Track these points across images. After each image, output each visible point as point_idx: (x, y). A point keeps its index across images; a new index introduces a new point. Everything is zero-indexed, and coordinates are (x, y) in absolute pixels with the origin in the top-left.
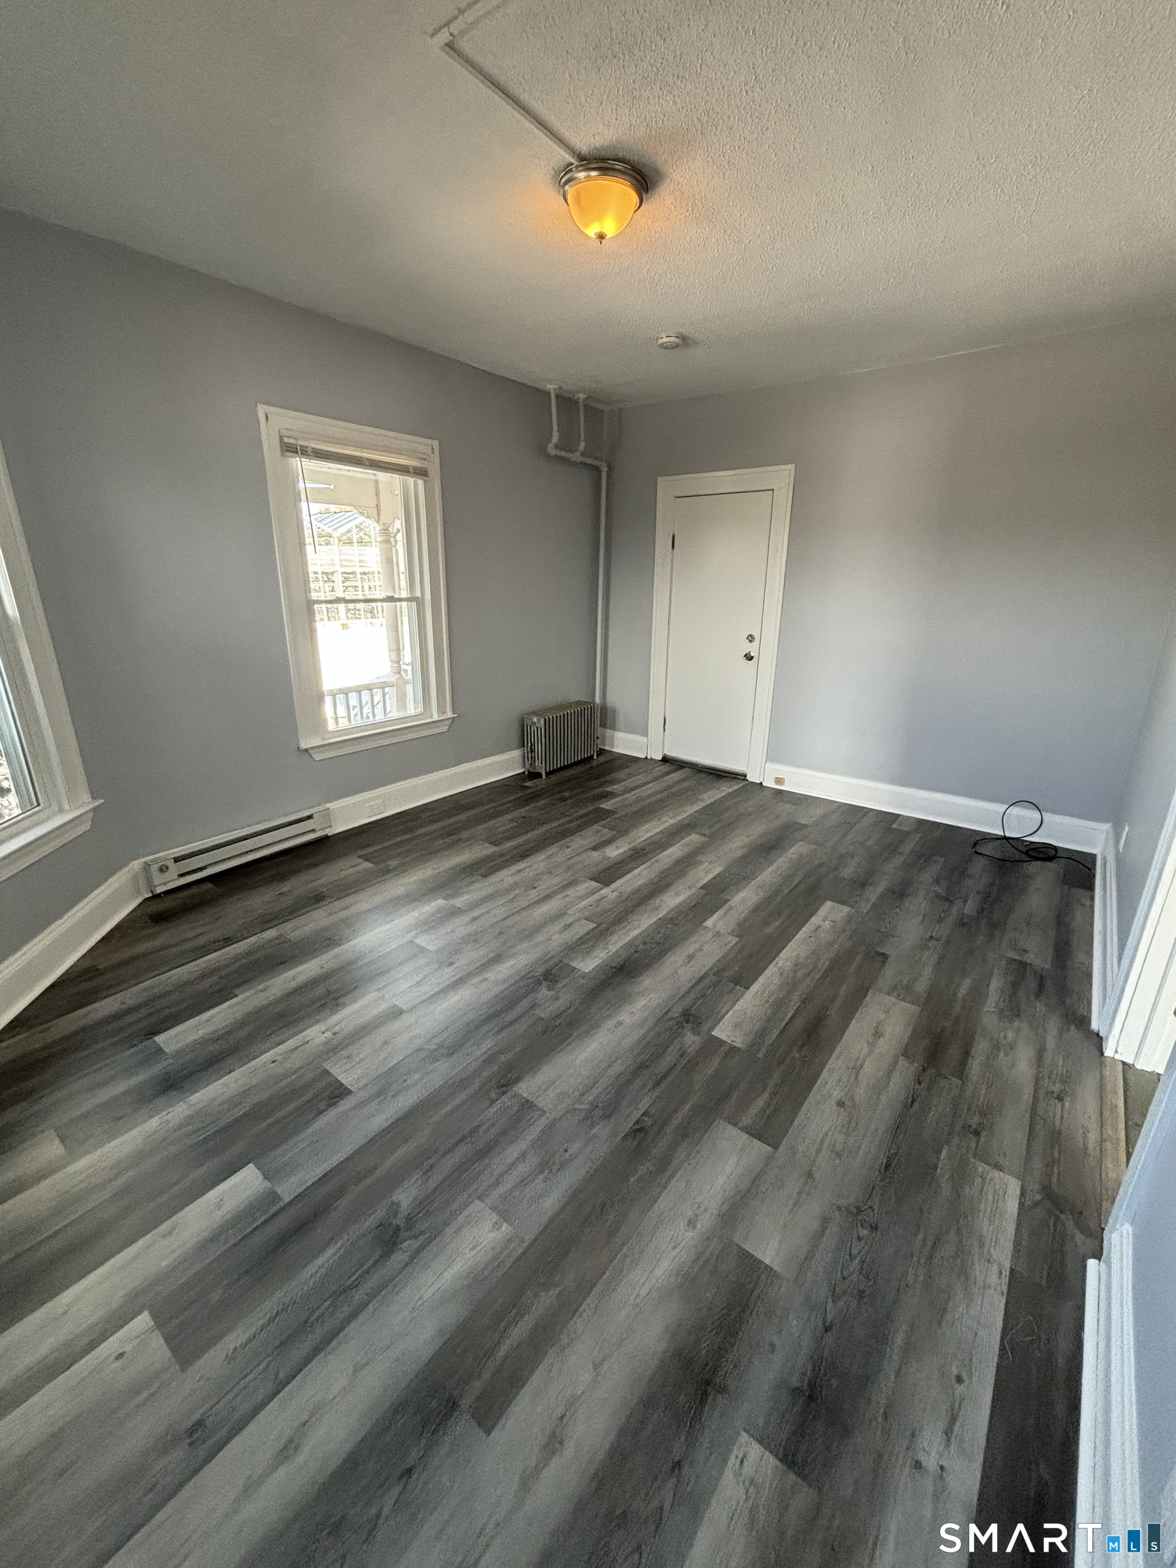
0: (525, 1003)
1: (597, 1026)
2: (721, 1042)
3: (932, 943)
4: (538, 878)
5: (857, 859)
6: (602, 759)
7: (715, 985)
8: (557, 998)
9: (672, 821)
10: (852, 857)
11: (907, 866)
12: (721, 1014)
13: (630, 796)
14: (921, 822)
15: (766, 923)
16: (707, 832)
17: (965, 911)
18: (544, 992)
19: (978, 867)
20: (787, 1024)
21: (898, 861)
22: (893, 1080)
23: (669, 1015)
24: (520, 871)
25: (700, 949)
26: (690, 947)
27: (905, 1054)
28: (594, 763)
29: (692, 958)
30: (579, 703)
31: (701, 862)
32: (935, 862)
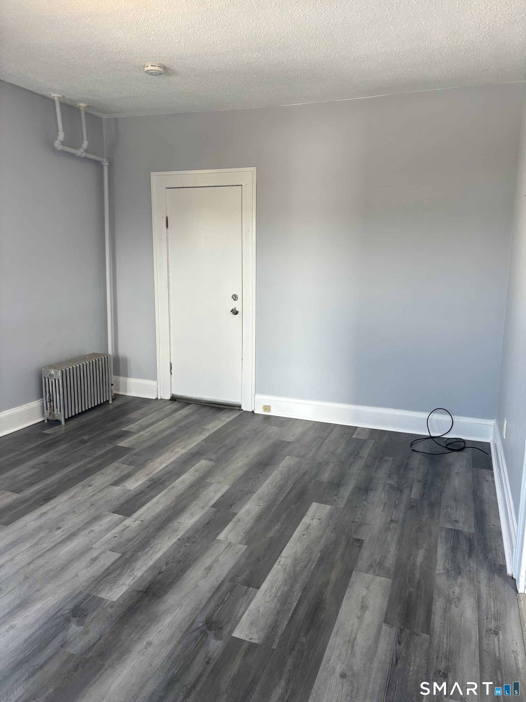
0: (56, 643)
1: (127, 651)
2: (240, 641)
3: (393, 525)
4: (62, 518)
5: (331, 466)
6: (118, 403)
7: (231, 590)
8: (86, 632)
9: (184, 451)
10: (327, 463)
11: (367, 467)
12: (238, 617)
13: (145, 433)
14: (373, 432)
15: (268, 528)
16: (214, 457)
17: (412, 497)
18: (74, 629)
19: (416, 461)
20: (293, 614)
21: (360, 463)
22: (380, 646)
23: (194, 627)
24: (44, 514)
25: (216, 561)
26: (206, 561)
27: (386, 621)
28: (111, 407)
29: (210, 570)
30: (93, 355)
31: (210, 484)
32: (386, 461)
